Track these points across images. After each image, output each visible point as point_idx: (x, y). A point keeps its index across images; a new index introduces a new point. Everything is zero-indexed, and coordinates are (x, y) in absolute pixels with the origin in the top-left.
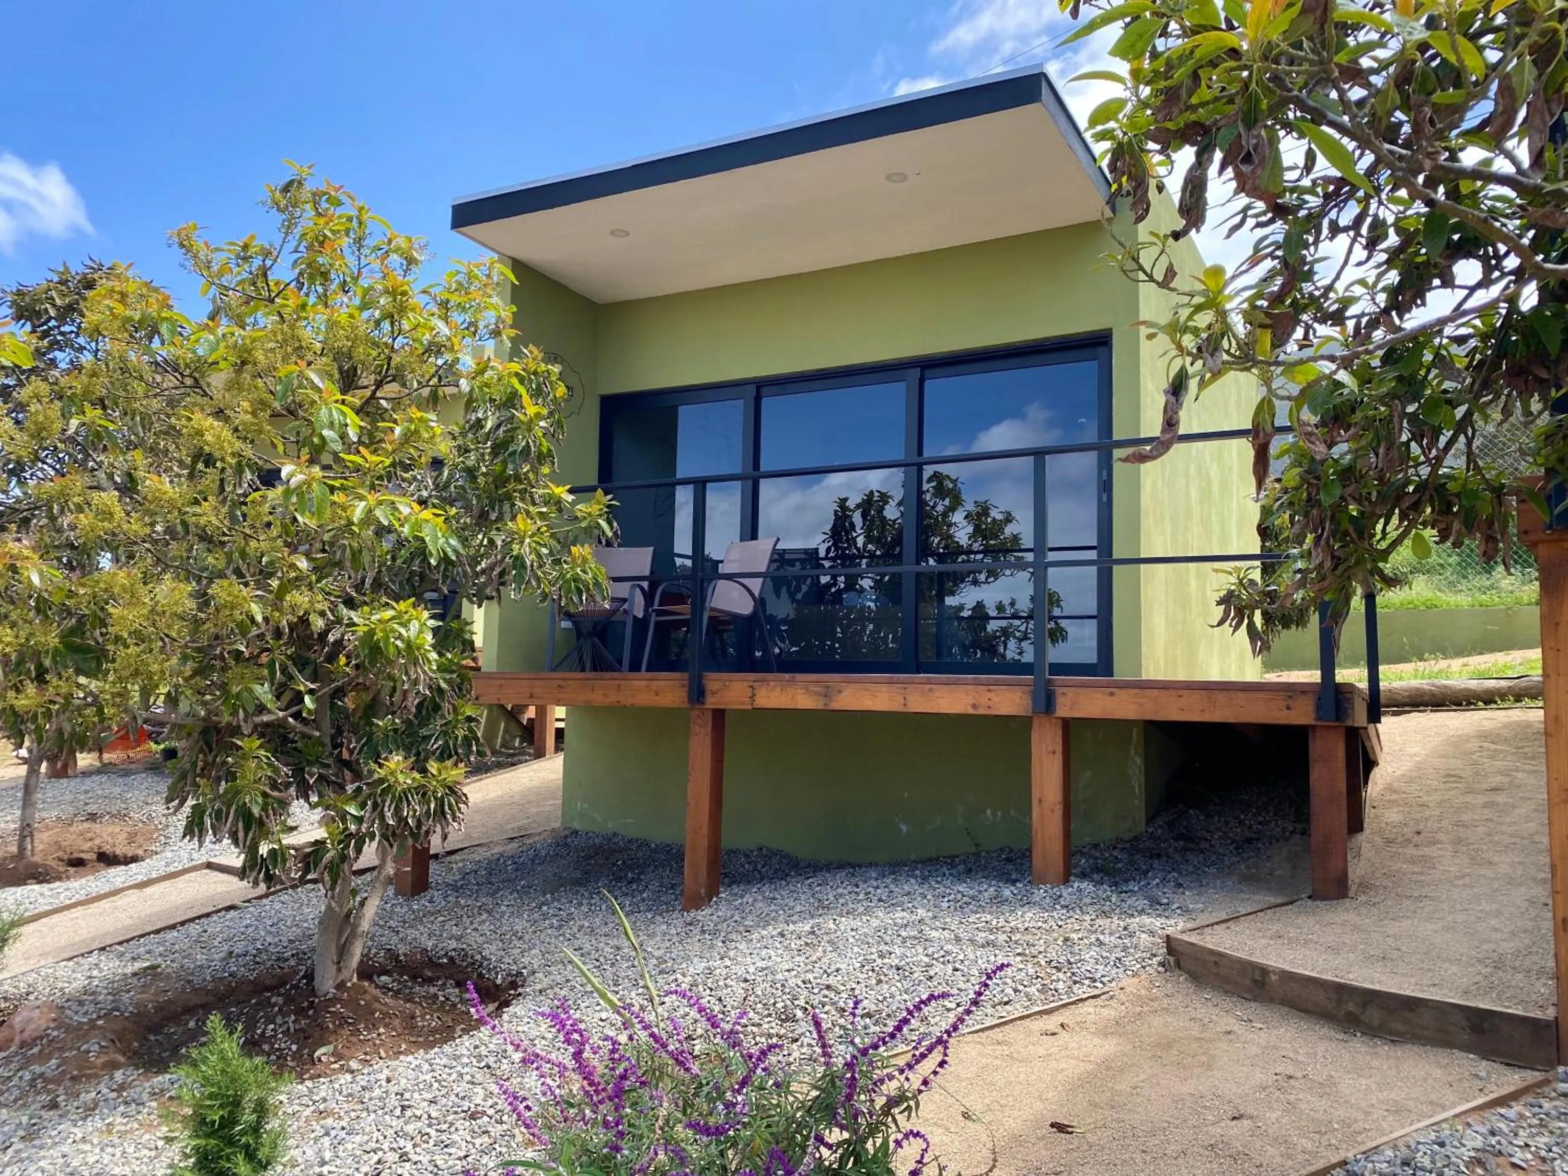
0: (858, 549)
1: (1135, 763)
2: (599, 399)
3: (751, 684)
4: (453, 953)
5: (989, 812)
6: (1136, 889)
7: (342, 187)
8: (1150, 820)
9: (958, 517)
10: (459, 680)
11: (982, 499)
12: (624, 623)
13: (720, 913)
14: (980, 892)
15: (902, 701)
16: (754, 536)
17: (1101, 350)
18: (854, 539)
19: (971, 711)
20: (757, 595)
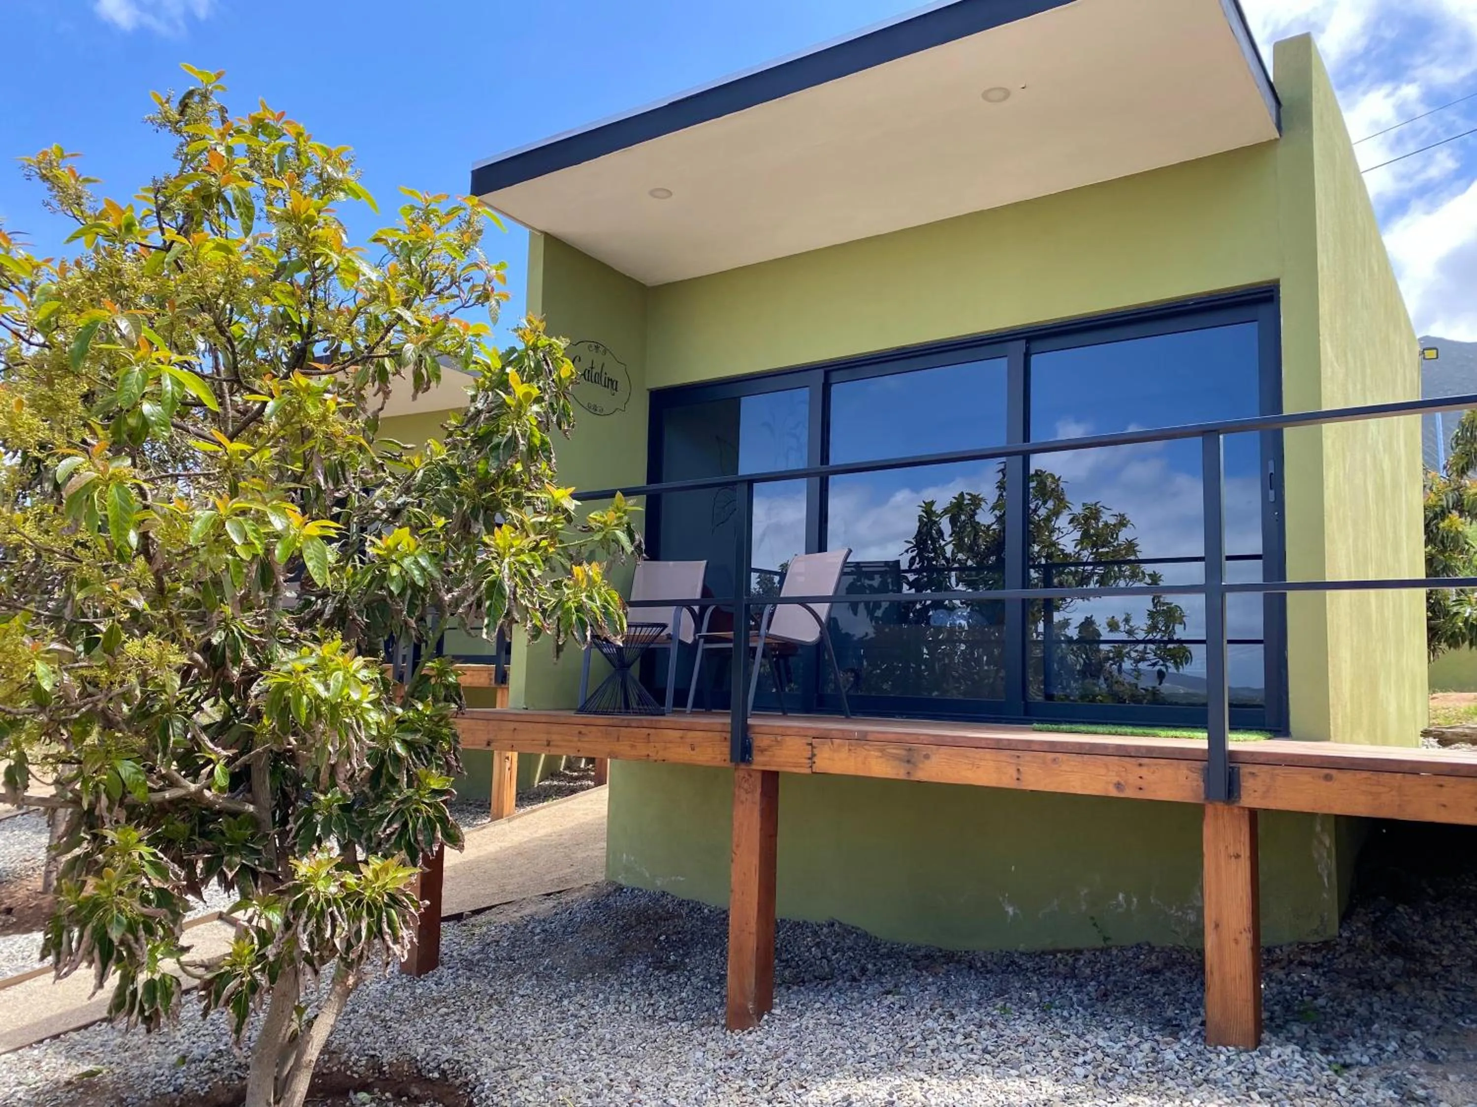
0: (947, 560)
1: (1321, 842)
2: (648, 394)
3: (809, 740)
4: (445, 1066)
5: (1121, 897)
6: (1365, 1060)
7: (283, 114)
8: (1345, 917)
9: (1062, 522)
10: (427, 740)
11: (1090, 501)
12: (666, 651)
13: (770, 1042)
14: (1129, 1049)
15: (1015, 775)
16: (822, 547)
17: (1263, 311)
18: (942, 548)
19: (1114, 793)
20: (823, 618)
